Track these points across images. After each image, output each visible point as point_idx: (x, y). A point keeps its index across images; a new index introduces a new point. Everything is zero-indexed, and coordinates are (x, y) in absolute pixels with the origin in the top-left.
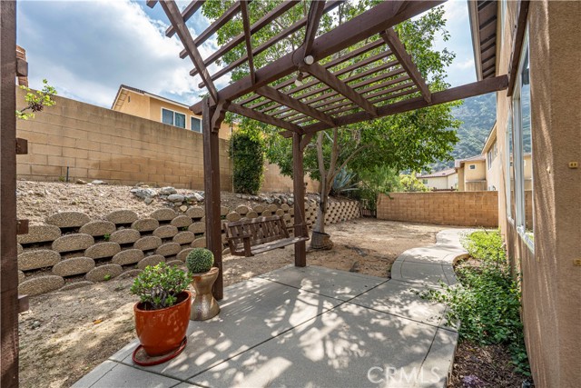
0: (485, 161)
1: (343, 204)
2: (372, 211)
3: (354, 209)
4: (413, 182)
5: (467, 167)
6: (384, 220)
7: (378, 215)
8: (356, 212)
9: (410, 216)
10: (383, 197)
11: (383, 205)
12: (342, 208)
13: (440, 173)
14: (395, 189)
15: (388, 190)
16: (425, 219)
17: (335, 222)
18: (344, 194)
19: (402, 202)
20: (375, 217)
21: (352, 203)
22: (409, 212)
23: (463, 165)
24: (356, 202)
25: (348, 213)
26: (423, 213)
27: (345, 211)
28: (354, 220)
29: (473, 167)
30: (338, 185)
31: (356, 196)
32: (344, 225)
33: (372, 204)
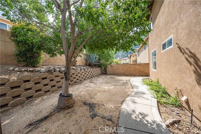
0: (136, 55)
1: (94, 69)
2: (105, 71)
3: (99, 71)
4: (118, 61)
5: (132, 57)
6: (110, 75)
7: (108, 73)
8: (100, 72)
9: (118, 73)
10: (109, 66)
11: (109, 69)
12: (93, 71)
13: (124, 59)
14: (113, 63)
15: (111, 64)
16: (123, 74)
17: (90, 77)
18: (95, 65)
19: (115, 68)
20: (106, 73)
21: (98, 69)
22: (118, 71)
23: (131, 56)
24: (100, 68)
25: (96, 73)
26: (122, 71)
27: (95, 72)
28: (98, 76)
29: (133, 57)
30: (92, 62)
31: (99, 66)
32: (93, 79)
33: (105, 69)
